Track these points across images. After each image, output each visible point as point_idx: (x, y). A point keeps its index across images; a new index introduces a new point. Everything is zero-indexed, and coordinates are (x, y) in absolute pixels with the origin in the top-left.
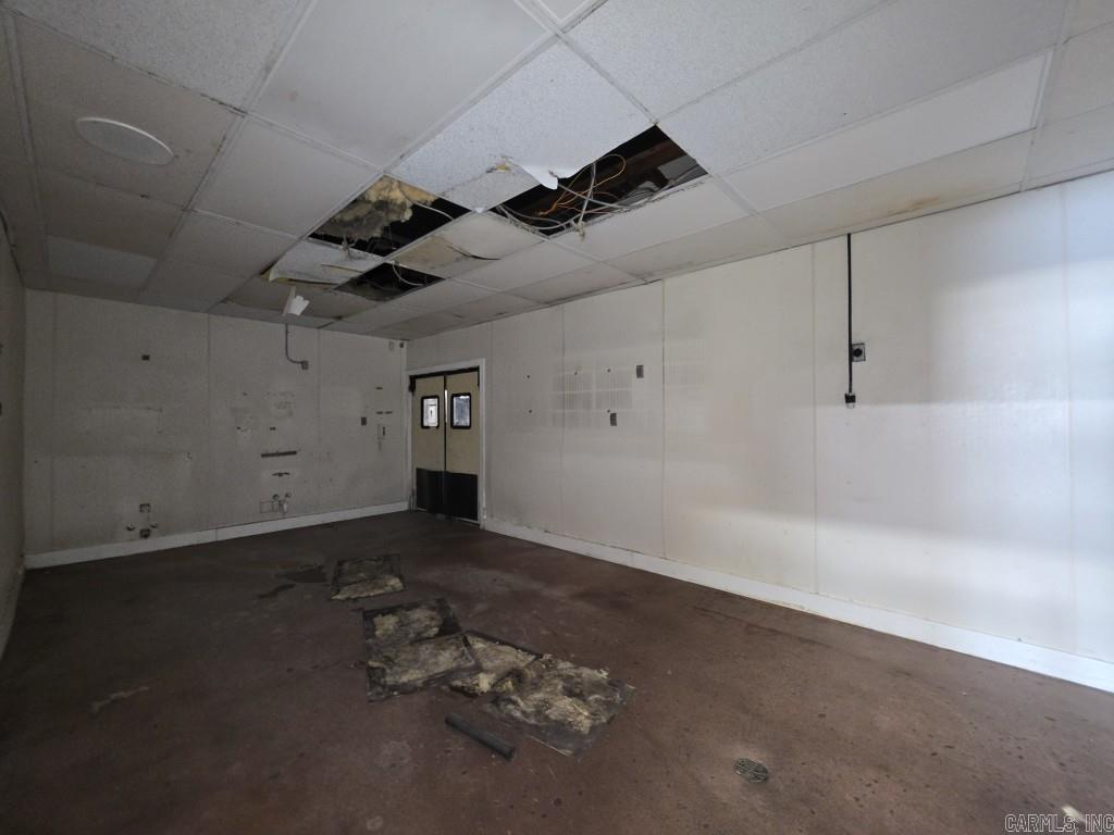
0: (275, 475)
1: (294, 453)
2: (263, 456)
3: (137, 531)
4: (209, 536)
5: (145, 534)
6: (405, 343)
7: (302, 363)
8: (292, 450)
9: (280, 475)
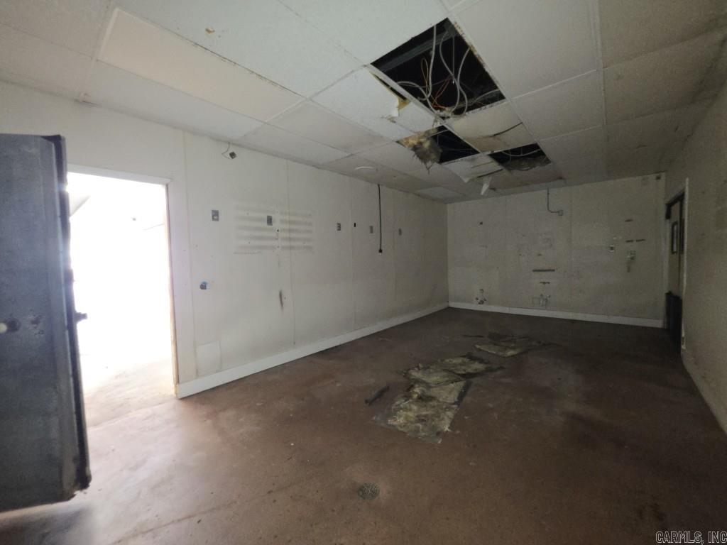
0: (541, 283)
1: (553, 270)
2: (534, 271)
3: (479, 301)
4: (506, 310)
5: (482, 302)
6: (663, 175)
7: (558, 212)
8: (553, 268)
9: (544, 283)
